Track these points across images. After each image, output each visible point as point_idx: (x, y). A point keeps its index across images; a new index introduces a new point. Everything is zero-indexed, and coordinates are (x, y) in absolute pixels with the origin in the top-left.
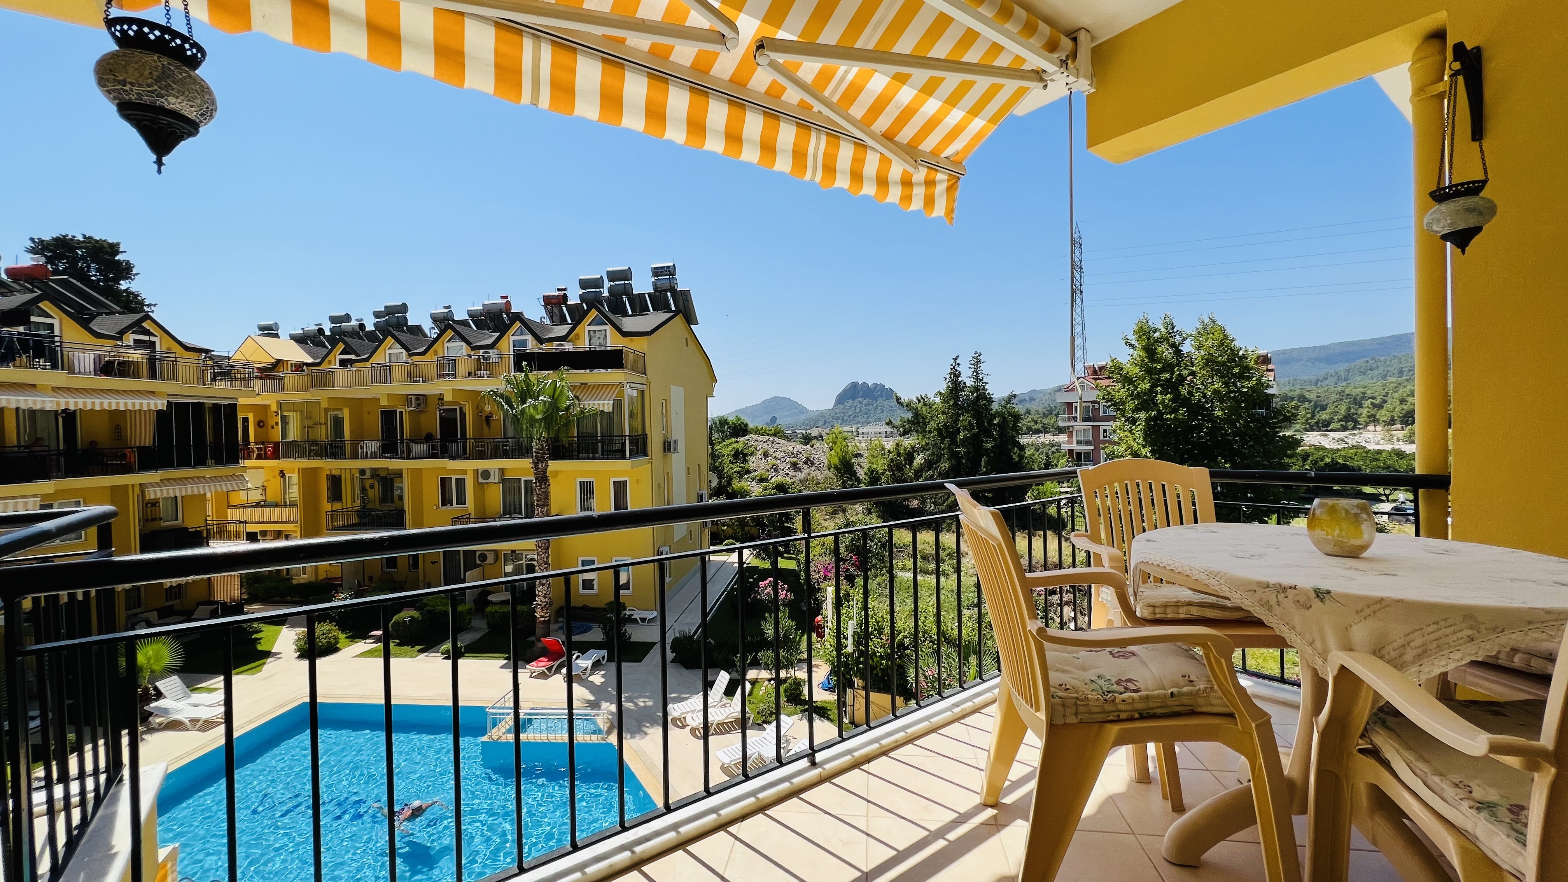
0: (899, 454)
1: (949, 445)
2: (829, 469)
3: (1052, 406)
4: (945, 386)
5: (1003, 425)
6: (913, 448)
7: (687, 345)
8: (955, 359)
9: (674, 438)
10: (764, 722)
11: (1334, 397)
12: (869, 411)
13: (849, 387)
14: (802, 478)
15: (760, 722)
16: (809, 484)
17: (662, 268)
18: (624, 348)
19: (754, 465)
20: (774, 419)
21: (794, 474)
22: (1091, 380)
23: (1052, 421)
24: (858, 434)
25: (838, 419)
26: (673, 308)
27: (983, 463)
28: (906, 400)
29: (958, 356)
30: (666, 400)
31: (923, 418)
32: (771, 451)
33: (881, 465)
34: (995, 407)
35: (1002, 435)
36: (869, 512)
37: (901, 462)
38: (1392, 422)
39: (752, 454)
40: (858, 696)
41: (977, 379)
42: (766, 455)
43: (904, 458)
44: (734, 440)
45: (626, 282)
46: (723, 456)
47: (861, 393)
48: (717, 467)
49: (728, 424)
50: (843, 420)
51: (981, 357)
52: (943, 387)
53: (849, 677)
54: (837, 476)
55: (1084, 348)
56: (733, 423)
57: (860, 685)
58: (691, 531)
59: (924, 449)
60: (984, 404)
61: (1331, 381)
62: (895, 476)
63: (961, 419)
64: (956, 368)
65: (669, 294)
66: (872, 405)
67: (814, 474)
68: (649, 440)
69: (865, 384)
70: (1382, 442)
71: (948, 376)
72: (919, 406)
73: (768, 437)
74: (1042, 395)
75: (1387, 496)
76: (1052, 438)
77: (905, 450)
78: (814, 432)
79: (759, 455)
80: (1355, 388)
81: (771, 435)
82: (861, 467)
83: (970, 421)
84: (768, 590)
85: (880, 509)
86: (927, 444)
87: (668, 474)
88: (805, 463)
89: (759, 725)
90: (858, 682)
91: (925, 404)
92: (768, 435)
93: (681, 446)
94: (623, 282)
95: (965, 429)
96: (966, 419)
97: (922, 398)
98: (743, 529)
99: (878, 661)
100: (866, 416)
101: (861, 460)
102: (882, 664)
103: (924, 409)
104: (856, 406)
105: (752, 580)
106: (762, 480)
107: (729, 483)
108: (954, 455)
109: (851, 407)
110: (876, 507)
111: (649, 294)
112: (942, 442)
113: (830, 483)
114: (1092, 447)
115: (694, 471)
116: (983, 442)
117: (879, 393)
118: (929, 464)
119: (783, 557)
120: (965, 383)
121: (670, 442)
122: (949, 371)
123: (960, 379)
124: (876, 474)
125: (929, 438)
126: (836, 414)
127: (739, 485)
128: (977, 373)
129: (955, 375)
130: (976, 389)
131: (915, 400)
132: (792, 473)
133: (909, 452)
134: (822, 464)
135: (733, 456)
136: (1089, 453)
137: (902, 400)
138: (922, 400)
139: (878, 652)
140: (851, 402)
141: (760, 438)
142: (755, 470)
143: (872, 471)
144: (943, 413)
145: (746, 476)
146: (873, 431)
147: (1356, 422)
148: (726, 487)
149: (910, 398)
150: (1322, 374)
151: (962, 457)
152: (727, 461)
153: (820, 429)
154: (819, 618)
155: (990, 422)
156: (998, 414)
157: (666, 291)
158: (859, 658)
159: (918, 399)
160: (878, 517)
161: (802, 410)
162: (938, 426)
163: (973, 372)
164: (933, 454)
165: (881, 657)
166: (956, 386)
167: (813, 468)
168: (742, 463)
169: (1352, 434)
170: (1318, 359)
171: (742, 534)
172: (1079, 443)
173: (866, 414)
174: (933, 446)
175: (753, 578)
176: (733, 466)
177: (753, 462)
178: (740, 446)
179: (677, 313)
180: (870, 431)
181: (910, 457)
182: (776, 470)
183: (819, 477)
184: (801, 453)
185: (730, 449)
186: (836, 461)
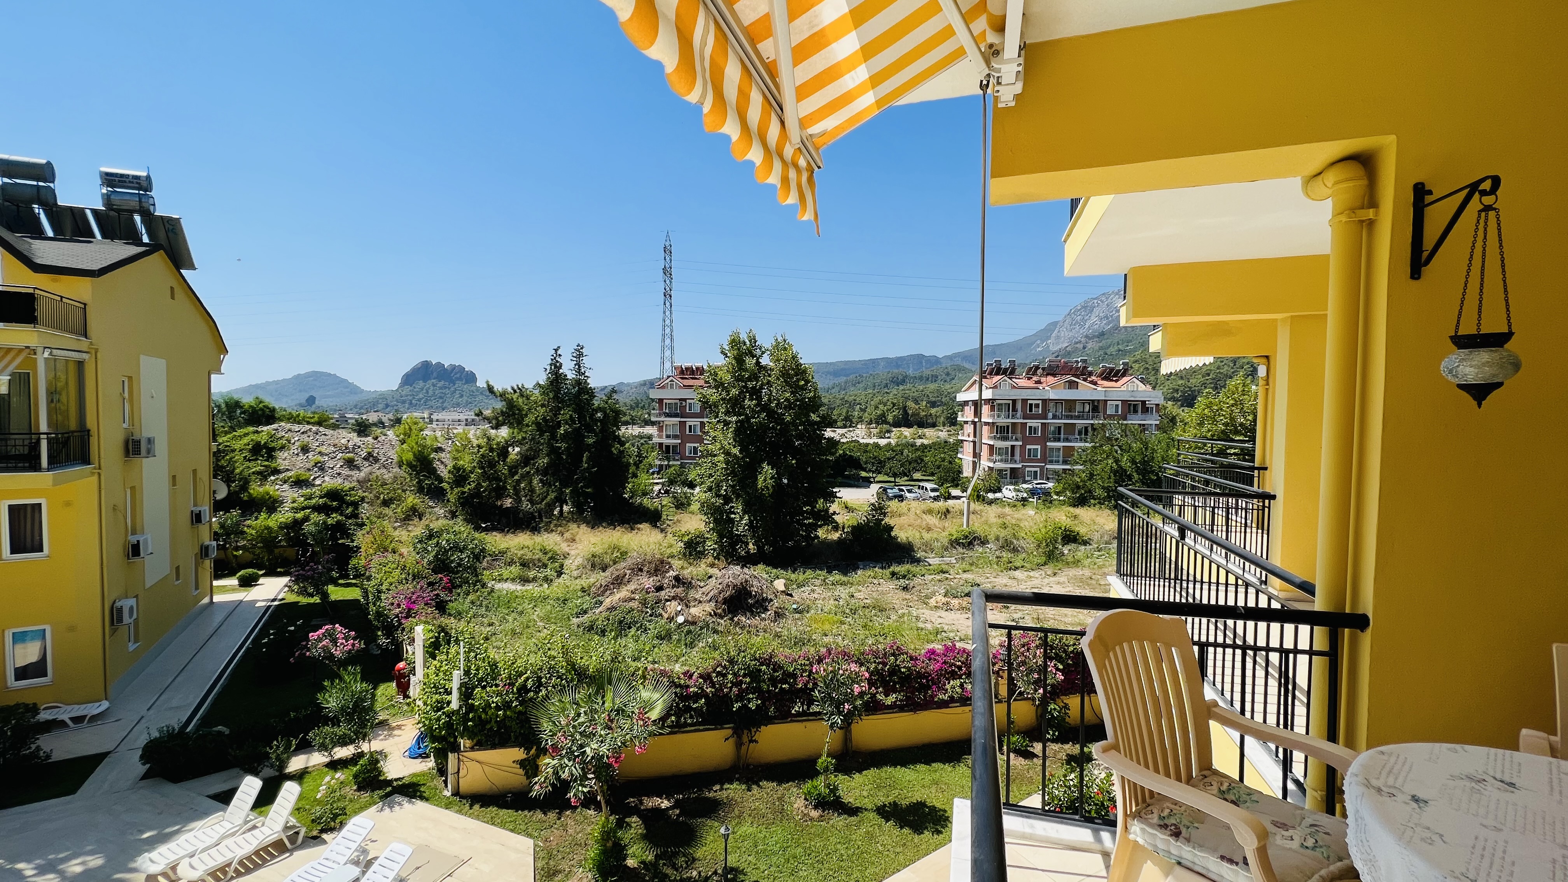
0: (491, 450)
1: (549, 440)
2: (400, 467)
3: (638, 398)
4: (545, 377)
5: (604, 421)
6: (506, 441)
7: (173, 298)
8: (556, 350)
9: (146, 434)
10: (323, 831)
11: (838, 402)
12: (445, 394)
13: (420, 365)
14: (360, 478)
15: (315, 833)
16: (371, 485)
17: (122, 176)
18: (37, 292)
19: (286, 463)
20: (311, 400)
21: (350, 473)
22: (679, 379)
23: (640, 413)
24: (431, 421)
25: (404, 402)
26: (146, 239)
27: (584, 459)
28: (500, 389)
29: (559, 347)
30: (130, 378)
31: (518, 409)
32: (314, 445)
33: (467, 461)
34: (596, 403)
35: (604, 430)
36: (453, 515)
37: (494, 459)
38: (870, 423)
39: (282, 448)
40: (465, 759)
41: (579, 372)
42: (305, 449)
43: (498, 454)
44: (251, 429)
45: (41, 184)
46: (233, 451)
47: (435, 374)
48: (223, 467)
49: (241, 407)
50: (411, 403)
51: (583, 350)
52: (542, 379)
53: (452, 740)
54: (411, 474)
55: (672, 349)
56: (251, 406)
57: (467, 745)
58: (178, 568)
59: (520, 443)
60: (586, 399)
61: (836, 389)
62: (486, 474)
63: (562, 412)
64: (558, 359)
65: (137, 218)
66: (449, 389)
67: (378, 473)
68: (93, 441)
69: (439, 365)
70: (865, 437)
71: (548, 368)
72: (515, 396)
73: (308, 427)
74: (629, 388)
75: (874, 478)
76: (641, 430)
77: (498, 444)
78: (373, 417)
79: (295, 449)
80: (850, 396)
81: (314, 424)
82: (442, 463)
83: (571, 416)
84: (324, 643)
85: (467, 512)
86: (524, 438)
87: (133, 488)
88: (365, 459)
89: (315, 838)
90: (464, 743)
91: (522, 395)
92: (308, 423)
93: (161, 447)
94: (35, 183)
95: (567, 423)
96: (566, 414)
97: (519, 389)
98: (271, 552)
99: (493, 714)
100: (441, 401)
101: (443, 455)
102: (497, 716)
103: (520, 400)
104: (429, 388)
105: (292, 628)
106: (299, 483)
107: (245, 487)
108: (553, 452)
109: (422, 389)
110: (463, 510)
111: (95, 212)
112: (541, 435)
113: (401, 483)
114: (679, 441)
115: (184, 481)
116: (585, 437)
117: (458, 375)
118: (526, 459)
119: (337, 585)
120: (566, 375)
121: (139, 441)
122: (550, 362)
123: (561, 371)
124: (464, 471)
125: (526, 432)
126: (402, 397)
127: (261, 490)
128: (579, 367)
129: (556, 367)
130: (578, 382)
131: (510, 390)
132: (346, 472)
133: (503, 447)
134: (390, 461)
135: (250, 451)
136: (675, 447)
137: (495, 389)
138: (521, 391)
139: (493, 702)
140: (421, 383)
141: (296, 427)
142: (288, 470)
143: (456, 468)
144: (543, 406)
145: (272, 478)
146: (450, 418)
147: (851, 422)
148: (237, 493)
149: (505, 387)
150: (831, 384)
151: (562, 453)
152: (239, 457)
153: (380, 414)
154: (401, 665)
155: (592, 416)
156: (599, 409)
157: (132, 212)
158: (467, 713)
159: (513, 388)
160: (465, 520)
161: (354, 390)
162: (536, 419)
163: (575, 365)
164: (530, 449)
165: (498, 708)
166: (556, 378)
167: (377, 466)
168: (267, 460)
169: (849, 431)
170: (828, 373)
171: (268, 560)
172: (668, 436)
173: (441, 398)
174: (531, 441)
175: (295, 625)
176: (251, 464)
177: (283, 459)
178: (263, 438)
179: (152, 249)
180: (447, 418)
181: (504, 452)
182: (322, 469)
183: (386, 477)
184: (359, 447)
185: (246, 440)
186: (410, 456)
